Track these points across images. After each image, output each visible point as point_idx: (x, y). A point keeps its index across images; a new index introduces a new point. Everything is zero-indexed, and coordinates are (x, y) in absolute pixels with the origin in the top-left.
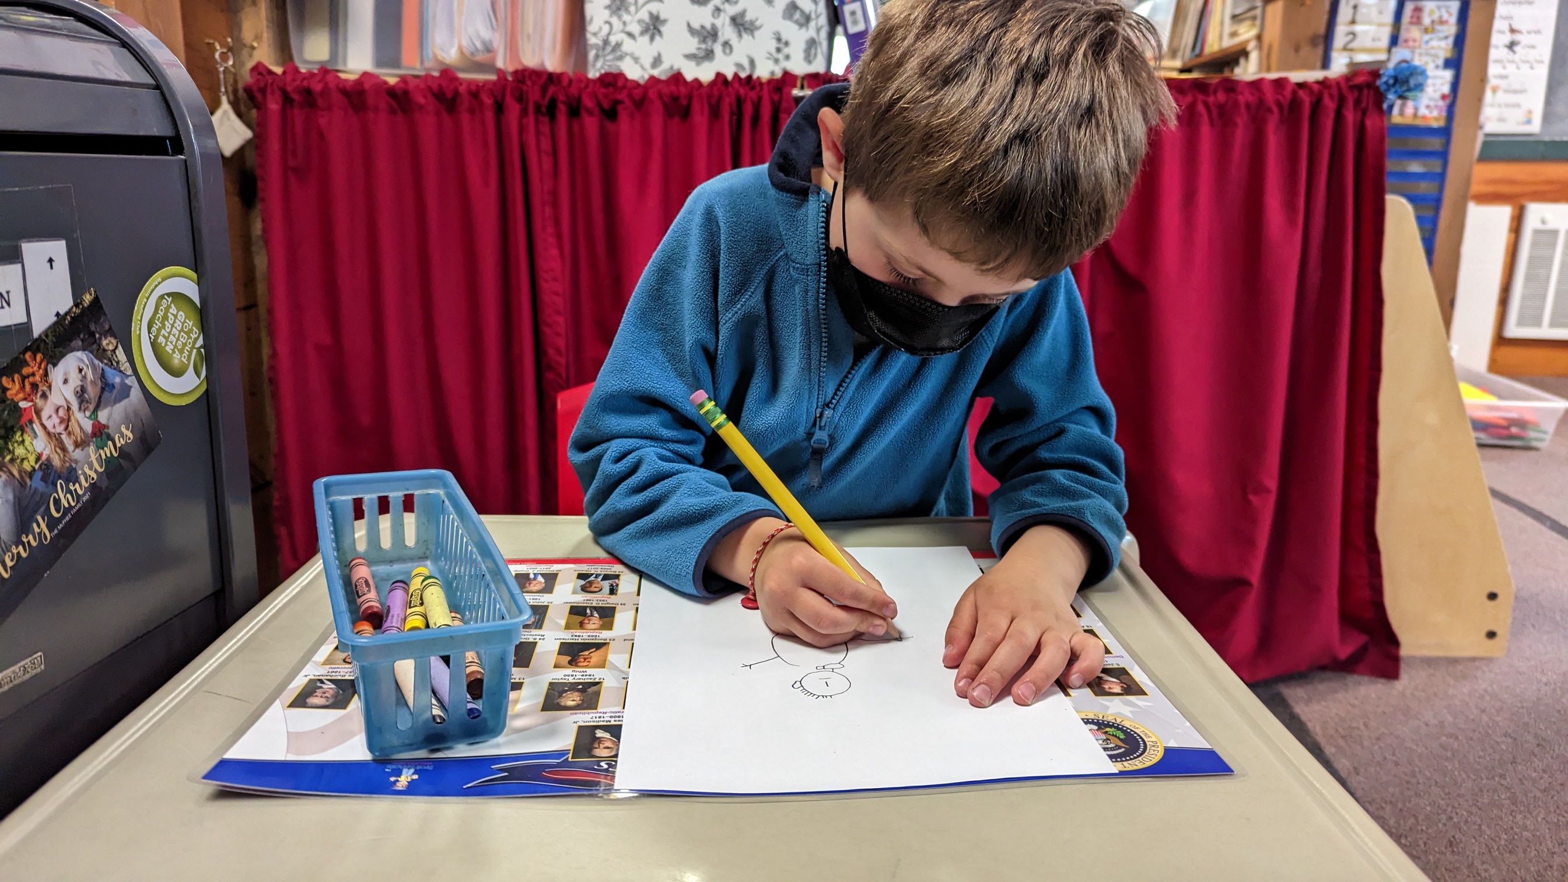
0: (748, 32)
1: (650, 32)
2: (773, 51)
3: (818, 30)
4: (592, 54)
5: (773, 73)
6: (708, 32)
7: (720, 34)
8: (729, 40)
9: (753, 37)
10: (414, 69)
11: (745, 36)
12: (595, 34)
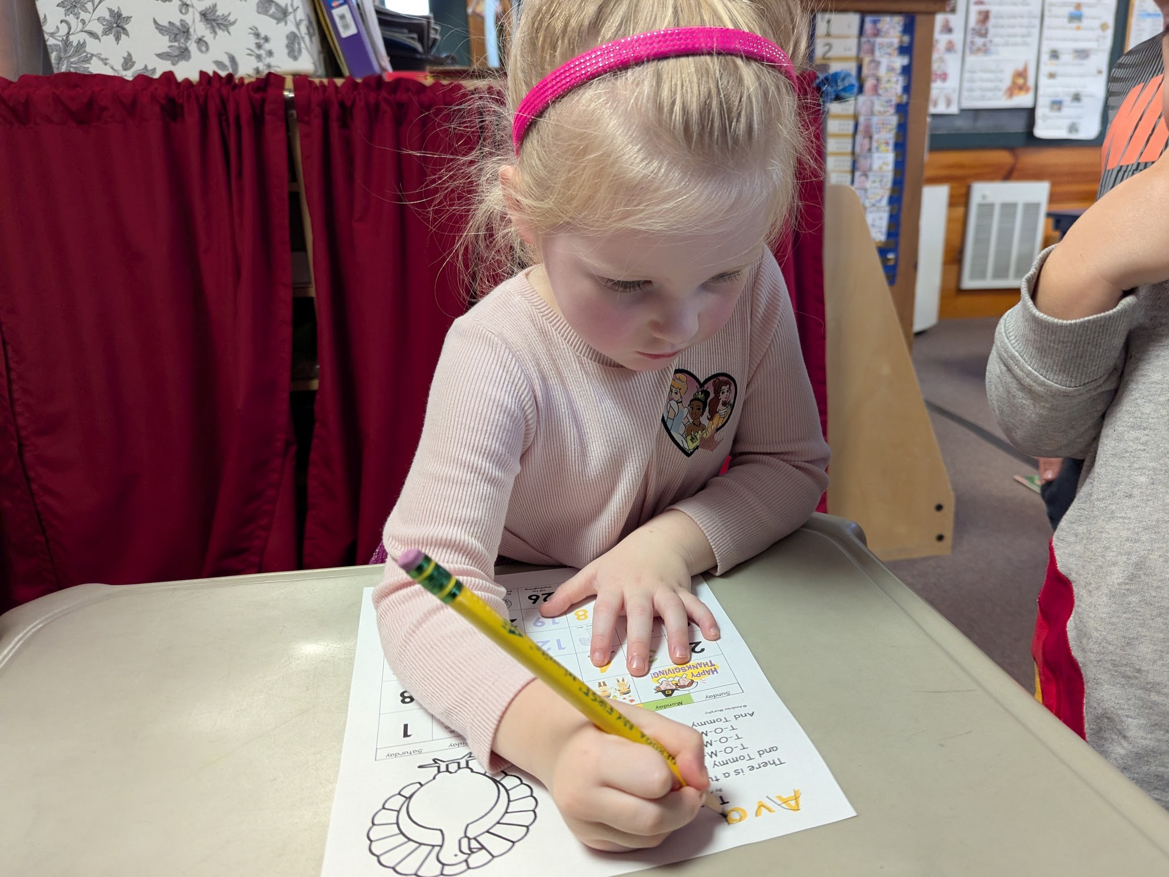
0: (222, 26)
1: (114, 31)
2: (253, 47)
3: (298, 25)
4: (53, 56)
5: (257, 71)
6: (179, 29)
7: (191, 30)
8: (204, 37)
9: (229, 33)
11: (220, 32)
12: (52, 35)
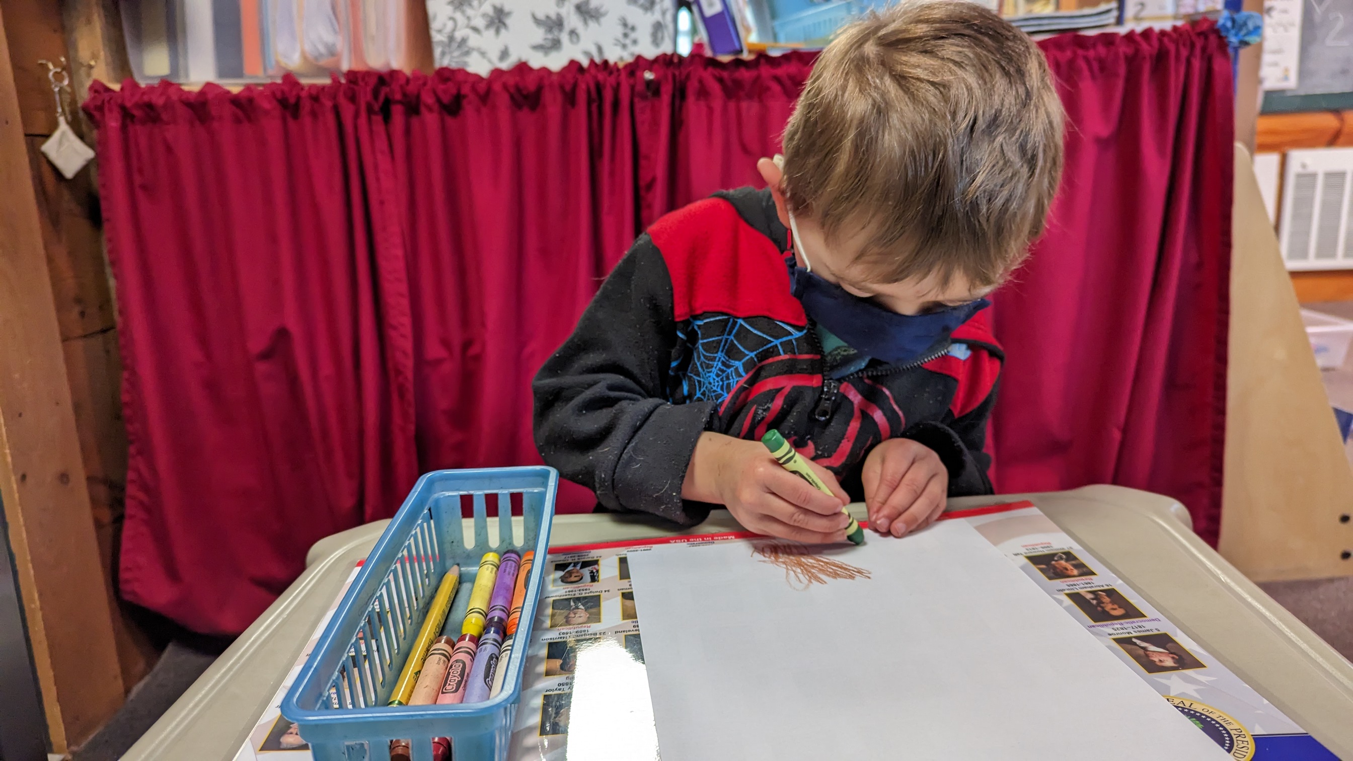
0: (594, 19)
1: (495, 26)
2: (619, 35)
3: (664, 13)
4: (437, 51)
5: (623, 58)
6: (554, 22)
7: (566, 23)
8: (575, 29)
9: (599, 24)
10: (256, 77)
11: (592, 24)
12: (440, 31)
